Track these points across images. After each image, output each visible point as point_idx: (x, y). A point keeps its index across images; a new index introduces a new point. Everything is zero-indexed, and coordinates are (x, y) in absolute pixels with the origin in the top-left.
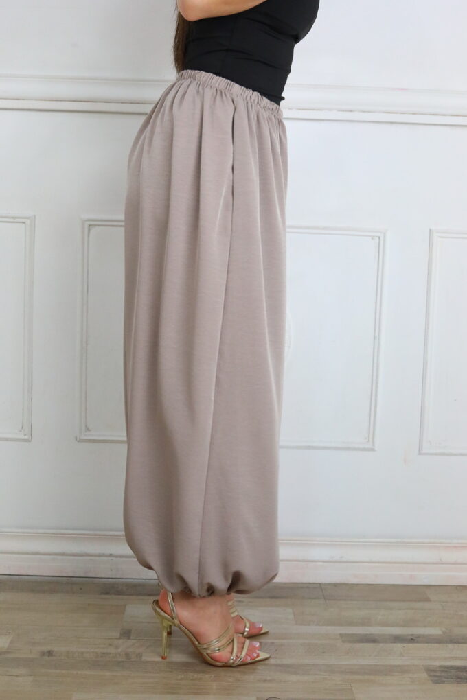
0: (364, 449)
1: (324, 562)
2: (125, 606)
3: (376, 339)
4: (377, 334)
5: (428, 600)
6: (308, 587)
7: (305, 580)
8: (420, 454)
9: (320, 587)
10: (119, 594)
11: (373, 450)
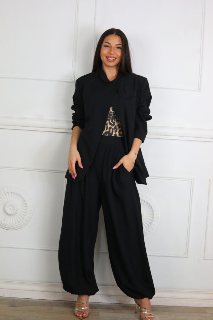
0: (184, 257)
1: (168, 298)
2: (99, 313)
3: (189, 218)
4: (190, 216)
5: (206, 313)
6: (163, 307)
7: (161, 304)
8: (204, 259)
9: (167, 307)
10: (95, 308)
11: (187, 257)
